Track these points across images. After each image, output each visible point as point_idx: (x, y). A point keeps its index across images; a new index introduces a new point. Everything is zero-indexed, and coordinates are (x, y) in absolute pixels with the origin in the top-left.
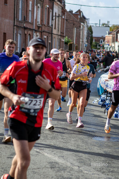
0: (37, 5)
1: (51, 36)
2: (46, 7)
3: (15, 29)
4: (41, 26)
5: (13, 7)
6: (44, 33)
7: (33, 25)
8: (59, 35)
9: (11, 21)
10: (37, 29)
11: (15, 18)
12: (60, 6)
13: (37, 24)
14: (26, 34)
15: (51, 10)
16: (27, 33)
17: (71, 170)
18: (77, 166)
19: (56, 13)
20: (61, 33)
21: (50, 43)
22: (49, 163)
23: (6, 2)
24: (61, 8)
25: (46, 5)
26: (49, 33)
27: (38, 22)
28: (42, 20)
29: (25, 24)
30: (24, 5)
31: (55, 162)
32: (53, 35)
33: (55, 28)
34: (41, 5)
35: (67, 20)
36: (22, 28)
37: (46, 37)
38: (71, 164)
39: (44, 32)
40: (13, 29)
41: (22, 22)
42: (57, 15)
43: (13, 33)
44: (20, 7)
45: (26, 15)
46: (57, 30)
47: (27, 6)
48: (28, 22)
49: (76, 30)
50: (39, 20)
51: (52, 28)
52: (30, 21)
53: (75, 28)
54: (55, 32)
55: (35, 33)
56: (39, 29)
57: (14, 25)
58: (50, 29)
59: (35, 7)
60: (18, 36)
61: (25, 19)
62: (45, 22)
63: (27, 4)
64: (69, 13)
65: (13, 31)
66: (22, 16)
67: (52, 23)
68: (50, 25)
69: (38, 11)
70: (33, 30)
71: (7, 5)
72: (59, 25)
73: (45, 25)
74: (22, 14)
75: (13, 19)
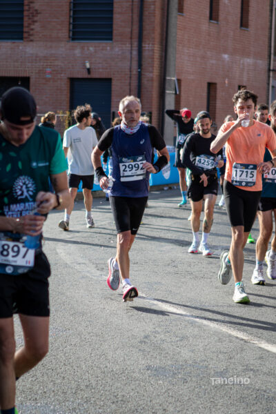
3: (271, 79)
9: (260, 62)
43: (266, 86)
57: (269, 70)
65: (266, 82)
71: (249, 29)
75: (267, 57)
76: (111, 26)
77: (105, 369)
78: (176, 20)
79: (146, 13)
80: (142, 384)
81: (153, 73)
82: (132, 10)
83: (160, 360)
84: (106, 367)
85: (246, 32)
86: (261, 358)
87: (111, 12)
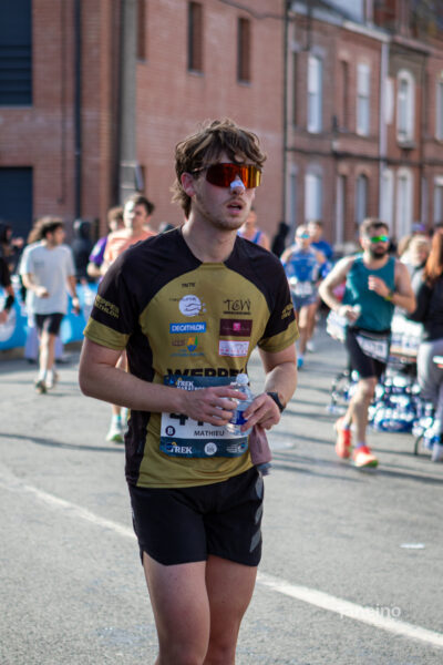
0: (393, 74)
3: (289, 163)
5: (279, 90)
6: (439, 170)
7: (378, 142)
9: (269, 136)
10: (397, 155)
11: (290, 128)
13: (401, 139)
16: (352, 170)
23: (243, 74)
25: (439, 75)
27: (404, 132)
28: (423, 126)
29: (336, 143)
30: (334, 80)
34: (414, 73)
36: (326, 155)
39: (434, 163)
40: (280, 162)
41: (322, 139)
43: (280, 172)
44: (314, 87)
45: (345, 113)
47: (349, 80)
48: (354, 133)
50: (408, 122)
52: (362, 130)
55: (386, 169)
57: (285, 149)
60: (305, 181)
63: (346, 77)
65: (281, 168)
66: (322, 118)
69: (401, 96)
71: (251, 86)
73: (436, 143)
74: (321, 111)
75: (280, 128)
76: (29, 82)
77: (30, 637)
78: (135, 72)
79: (86, 61)
80: (91, 658)
81: (99, 156)
82: (63, 56)
83: (119, 618)
84: (31, 633)
85: (247, 90)
86: (281, 609)
87: (29, 59)
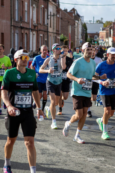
0: (32, 5)
1: (47, 34)
2: (42, 7)
3: (12, 30)
4: (37, 25)
5: (10, 8)
6: (41, 32)
7: (29, 24)
8: (55, 33)
9: (8, 22)
10: (33, 28)
11: (12, 19)
12: (55, 5)
13: (34, 23)
14: (22, 34)
15: (46, 10)
16: (24, 32)
17: (60, 155)
18: (65, 151)
19: (51, 12)
20: (57, 31)
21: (46, 41)
22: (41, 150)
23: (2, 4)
24: (55, 7)
25: (41, 6)
26: (45, 31)
27: (34, 21)
28: (38, 20)
29: (21, 24)
30: (20, 6)
31: (46, 149)
32: (49, 33)
33: (50, 27)
34: (36, 5)
35: (61, 19)
36: (19, 27)
37: (42, 35)
38: (60, 150)
39: (40, 30)
40: (10, 29)
41: (18, 23)
42: (52, 14)
43: (10, 32)
44: (16, 8)
45: (23, 16)
46: (53, 29)
47: (23, 6)
48: (25, 21)
49: (71, 28)
50: (35, 19)
51: (48, 27)
52: (26, 21)
53: (70, 26)
54: (50, 30)
55: (31, 32)
56: (35, 28)
57: (11, 26)
58: (46, 28)
59: (31, 7)
60: (15, 35)
61: (21, 19)
62: (41, 22)
63: (23, 5)
64: (64, 12)
65: (10, 31)
66: (18, 17)
67: (47, 22)
68: (46, 23)
69: (33, 11)
70: (30, 29)
71: (4, 6)
72: (54, 23)
73: (40, 24)
74: (18, 15)
75: (10, 20)
85: (3, 8)
